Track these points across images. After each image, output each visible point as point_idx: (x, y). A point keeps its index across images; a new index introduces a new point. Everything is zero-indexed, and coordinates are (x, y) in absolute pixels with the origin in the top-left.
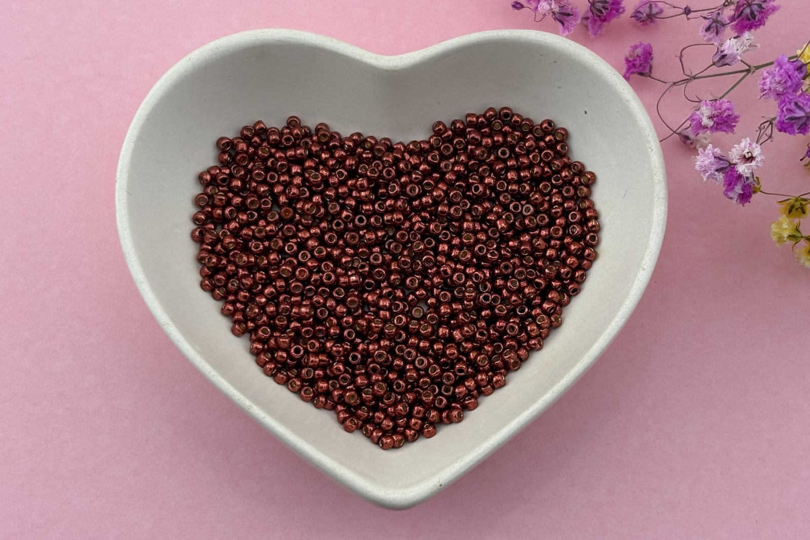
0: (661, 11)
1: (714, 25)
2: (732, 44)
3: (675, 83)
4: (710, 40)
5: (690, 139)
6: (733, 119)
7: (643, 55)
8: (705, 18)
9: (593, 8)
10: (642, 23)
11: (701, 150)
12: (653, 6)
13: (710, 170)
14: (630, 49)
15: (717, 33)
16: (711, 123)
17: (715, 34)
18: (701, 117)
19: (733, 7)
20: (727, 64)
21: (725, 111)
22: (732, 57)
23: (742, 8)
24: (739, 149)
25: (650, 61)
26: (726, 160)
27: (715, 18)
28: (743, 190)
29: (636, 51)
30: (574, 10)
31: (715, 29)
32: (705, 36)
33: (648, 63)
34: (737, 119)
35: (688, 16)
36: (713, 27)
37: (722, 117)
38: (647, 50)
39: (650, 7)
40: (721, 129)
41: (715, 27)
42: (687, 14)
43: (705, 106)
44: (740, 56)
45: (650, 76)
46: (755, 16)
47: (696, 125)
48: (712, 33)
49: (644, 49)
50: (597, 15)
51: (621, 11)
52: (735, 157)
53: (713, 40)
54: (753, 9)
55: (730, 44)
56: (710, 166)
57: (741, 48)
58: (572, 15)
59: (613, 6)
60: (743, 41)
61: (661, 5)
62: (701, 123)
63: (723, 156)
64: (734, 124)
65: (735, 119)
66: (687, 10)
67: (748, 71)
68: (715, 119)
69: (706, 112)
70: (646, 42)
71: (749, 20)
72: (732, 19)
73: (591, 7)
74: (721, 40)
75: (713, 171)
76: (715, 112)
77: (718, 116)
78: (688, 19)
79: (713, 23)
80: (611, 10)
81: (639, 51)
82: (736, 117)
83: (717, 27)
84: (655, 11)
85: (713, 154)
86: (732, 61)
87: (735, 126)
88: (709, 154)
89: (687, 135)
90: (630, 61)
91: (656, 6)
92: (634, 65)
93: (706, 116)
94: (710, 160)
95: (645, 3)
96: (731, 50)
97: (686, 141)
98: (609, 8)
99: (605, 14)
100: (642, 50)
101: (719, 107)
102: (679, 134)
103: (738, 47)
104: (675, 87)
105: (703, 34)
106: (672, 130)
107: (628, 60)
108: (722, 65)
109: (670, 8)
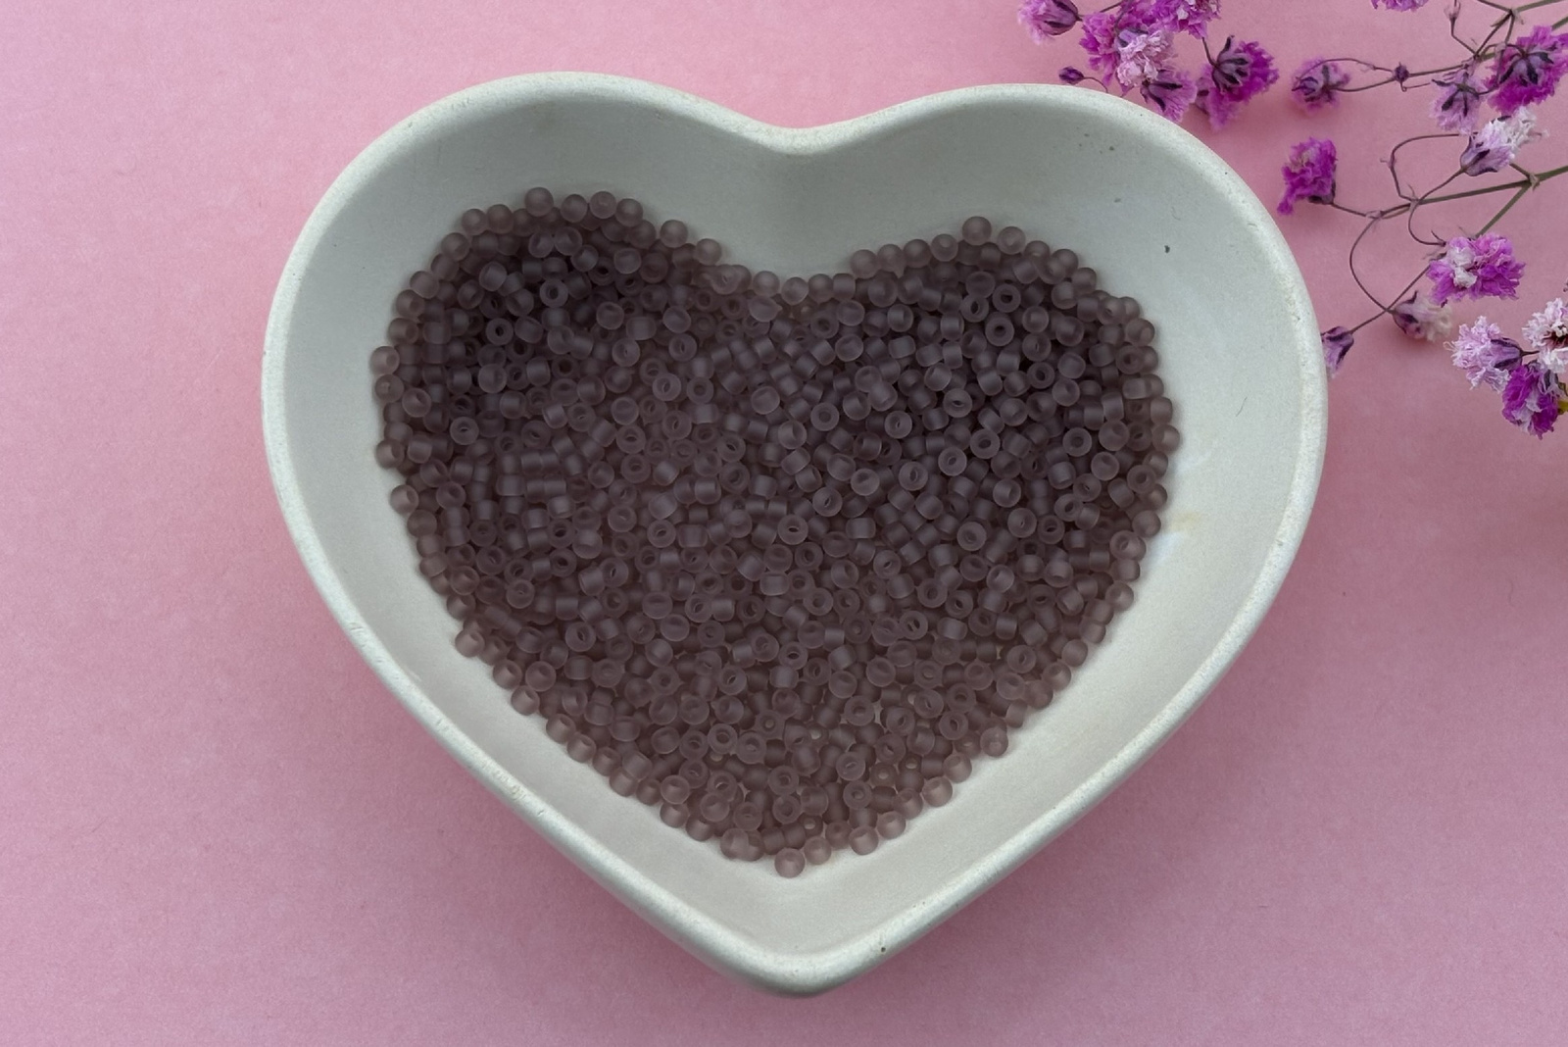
0: (1346, 79)
1: (1460, 95)
2: (1497, 129)
3: (1383, 213)
4: (1452, 125)
5: (1416, 321)
6: (1512, 271)
7: (1319, 162)
8: (1441, 84)
9: (1217, 74)
10: (1310, 103)
12: (1331, 69)
13: (1483, 365)
14: (1292, 152)
15: (1466, 112)
16: (1471, 280)
17: (1461, 113)
18: (1453, 267)
19: (1492, 63)
20: (1491, 170)
21: (1497, 255)
22: (1499, 155)
23: (1510, 63)
24: (1541, 321)
25: (1332, 173)
26: (1513, 346)
27: (1460, 82)
28: (1542, 406)
29: (1304, 154)
30: (1183, 78)
31: (1463, 103)
32: (1441, 118)
33: (1329, 176)
34: (1520, 271)
35: (1404, 84)
36: (1458, 100)
37: (1492, 267)
38: (1326, 151)
39: (1326, 71)
40: (1490, 291)
41: (1460, 100)
42: (1402, 80)
43: (1458, 249)
44: (1513, 152)
45: (1332, 203)
46: (1537, 75)
47: (1443, 284)
48: (1455, 112)
49: (1320, 150)
50: (1225, 86)
51: (1271, 77)
53: (1459, 125)
54: (1532, 62)
57: (1515, 137)
58: (1180, 87)
59: (1255, 69)
60: (1518, 125)
61: (1344, 68)
62: (1452, 280)
63: (1507, 339)
65: (1517, 271)
66: (1401, 72)
67: (1525, 184)
68: (1479, 271)
69: (1461, 257)
70: (1322, 136)
71: (1524, 83)
72: (1493, 84)
73: (1213, 73)
74: (1473, 126)
75: (1490, 367)
76: (1479, 259)
77: (1483, 266)
78: (1405, 89)
79: (1456, 93)
80: (1253, 77)
81: (1311, 154)
82: (1518, 267)
83: (1465, 99)
84: (1334, 78)
85: (1488, 334)
86: (1499, 163)
87: (1517, 284)
88: (1480, 334)
89: (1409, 312)
90: (1294, 175)
91: (1336, 70)
92: (1302, 183)
93: (1462, 266)
94: (1482, 347)
95: (1314, 64)
96: (1497, 142)
97: (1406, 325)
98: (1249, 74)
99: (1241, 85)
100: (1318, 152)
101: (1486, 249)
102: (1394, 312)
103: (1510, 136)
104: (1383, 222)
105: (1438, 115)
106: (1381, 306)
107: (1289, 174)
108: (1480, 173)
109: (1365, 71)
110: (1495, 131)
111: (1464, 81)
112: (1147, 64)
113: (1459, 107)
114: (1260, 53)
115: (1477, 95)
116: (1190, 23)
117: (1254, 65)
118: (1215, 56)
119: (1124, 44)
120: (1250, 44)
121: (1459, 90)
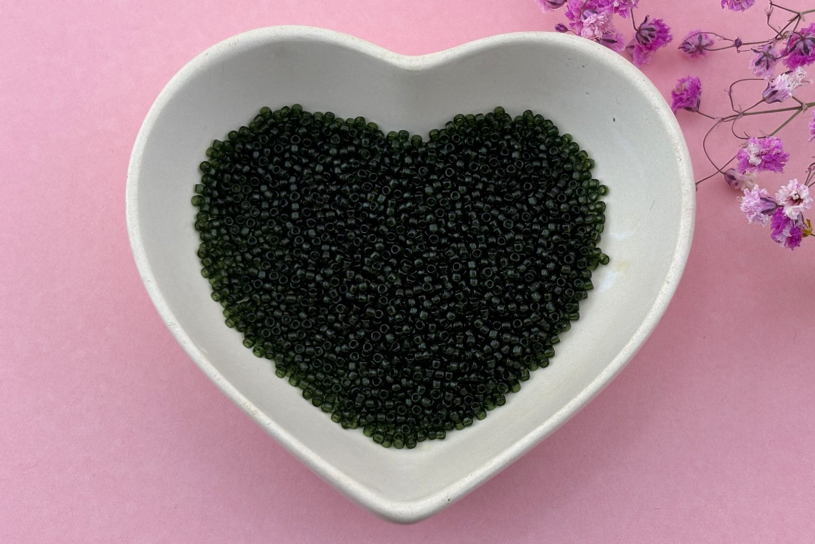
0: (712, 43)
1: (765, 58)
2: (783, 80)
3: (723, 119)
4: (760, 74)
5: (735, 179)
6: (782, 157)
7: (691, 89)
8: (755, 51)
9: (638, 36)
10: (691, 54)
11: (746, 191)
12: (704, 37)
13: (756, 211)
14: (677, 82)
15: (768, 68)
16: (758, 161)
17: (765, 68)
18: (749, 154)
19: (786, 41)
20: (777, 101)
21: (774, 149)
22: (783, 93)
23: (795, 42)
24: (786, 190)
25: (698, 96)
26: (772, 202)
27: (765, 51)
28: (792, 233)
29: (683, 84)
30: (619, 37)
31: (766, 63)
32: (755, 70)
33: (696, 97)
34: (787, 158)
35: (739, 49)
36: (763, 61)
37: (771, 155)
38: (695, 84)
39: (700, 38)
40: (768, 168)
41: (766, 61)
42: (738, 47)
43: (753, 144)
44: (791, 92)
45: (698, 112)
46: (809, 50)
47: (743, 163)
48: (762, 67)
49: (692, 83)
50: (642, 42)
51: (668, 39)
52: (782, 199)
53: (764, 74)
54: (806, 43)
55: (781, 80)
56: (755, 207)
57: (793, 84)
58: (616, 42)
59: (659, 34)
60: (796, 76)
61: (711, 37)
62: (748, 161)
63: (770, 198)
64: (783, 163)
65: (784, 158)
66: (738, 42)
67: (800, 108)
68: (763, 157)
69: (754, 149)
70: (694, 76)
71: (802, 54)
72: (785, 53)
73: (636, 35)
74: (772, 75)
75: (758, 213)
76: (764, 150)
77: (766, 154)
78: (738, 51)
79: (763, 57)
80: (657, 39)
81: (687, 85)
82: (785, 156)
83: (767, 61)
84: (704, 42)
85: (759, 195)
86: (784, 97)
87: (784, 165)
88: (755, 194)
89: (733, 175)
90: (677, 95)
91: (706, 37)
92: (681, 99)
93: (754, 154)
94: (756, 201)
95: (694, 34)
96: (782, 86)
97: (731, 181)
98: (656, 37)
99: (651, 42)
100: (690, 83)
101: (768, 145)
102: (724, 174)
103: (790, 83)
104: (723, 123)
105: (753, 68)
106: (717, 169)
107: (674, 94)
108: (772, 102)
109: (720, 40)
110: (783, 81)
111: (768, 52)
112: (596, 30)
113: (764, 64)
114: (663, 25)
115: (775, 59)
116: (620, 9)
117: (660, 32)
118: (637, 26)
119: (585, 18)
120: (658, 20)
121: (765, 55)
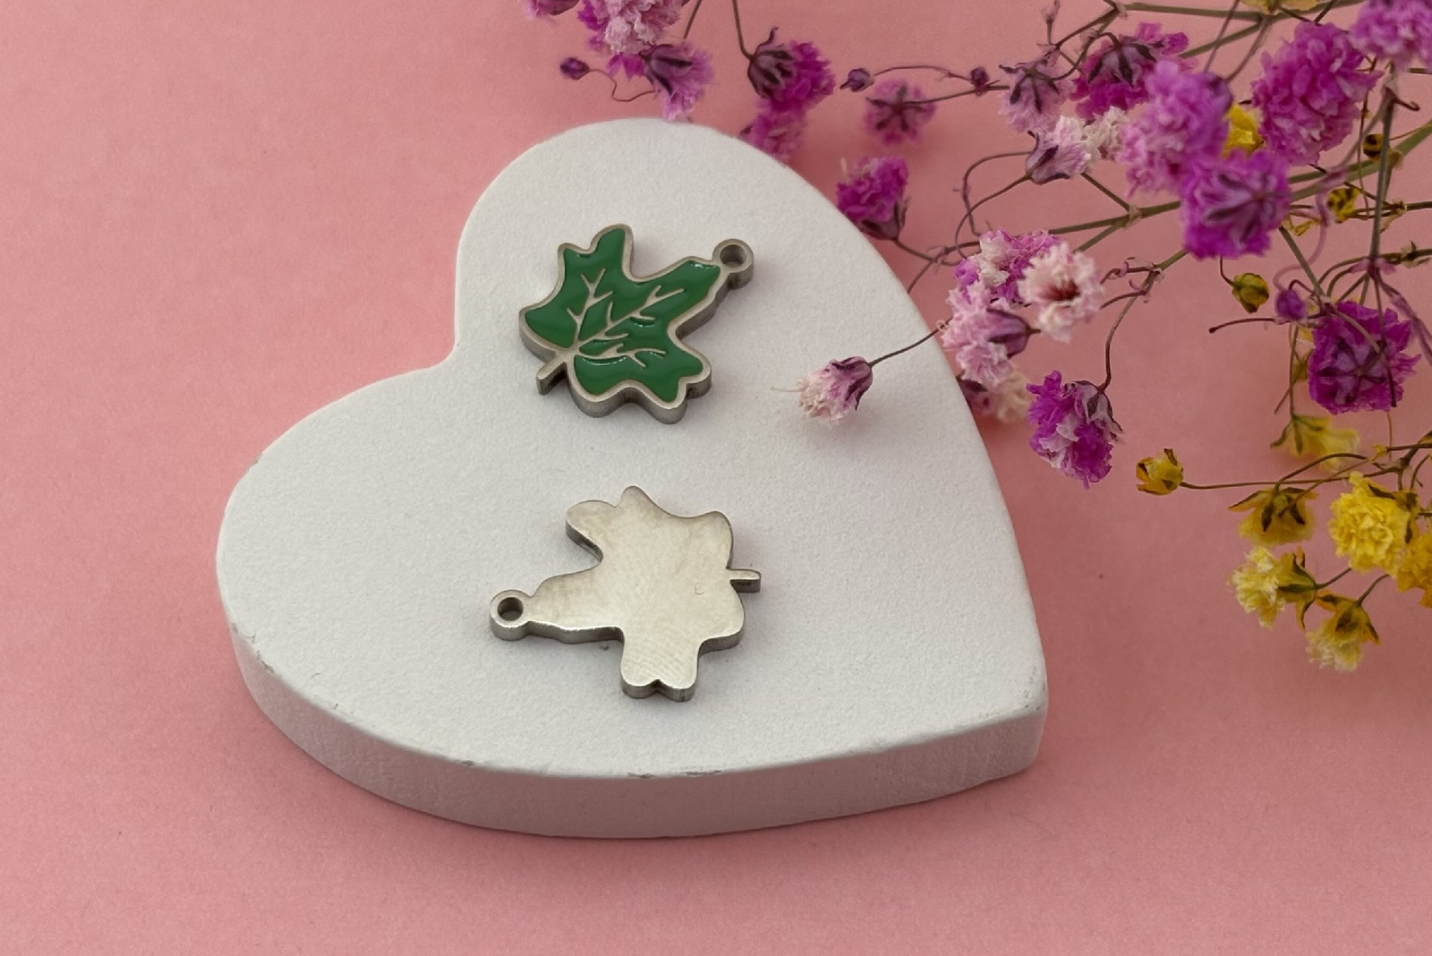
1: (1028, 82)
2: (1069, 123)
4: (1024, 122)
8: (1009, 71)
15: (1039, 107)
17: (1032, 107)
20: (1060, 175)
22: (1072, 155)
27: (1029, 69)
31: (1033, 94)
32: (1011, 114)
36: (1025, 88)
41: (1032, 89)
48: (1026, 104)
53: (1032, 125)
55: (1067, 128)
57: (1094, 134)
60: (1105, 127)
66: (978, 76)
71: (1117, 82)
79: (1025, 82)
86: (1071, 166)
103: (1087, 132)
105: (1005, 111)
108: (1047, 180)
109: (941, 80)
111: (1034, 68)
113: (1029, 98)
115: (1054, 87)
121: (1028, 75)
